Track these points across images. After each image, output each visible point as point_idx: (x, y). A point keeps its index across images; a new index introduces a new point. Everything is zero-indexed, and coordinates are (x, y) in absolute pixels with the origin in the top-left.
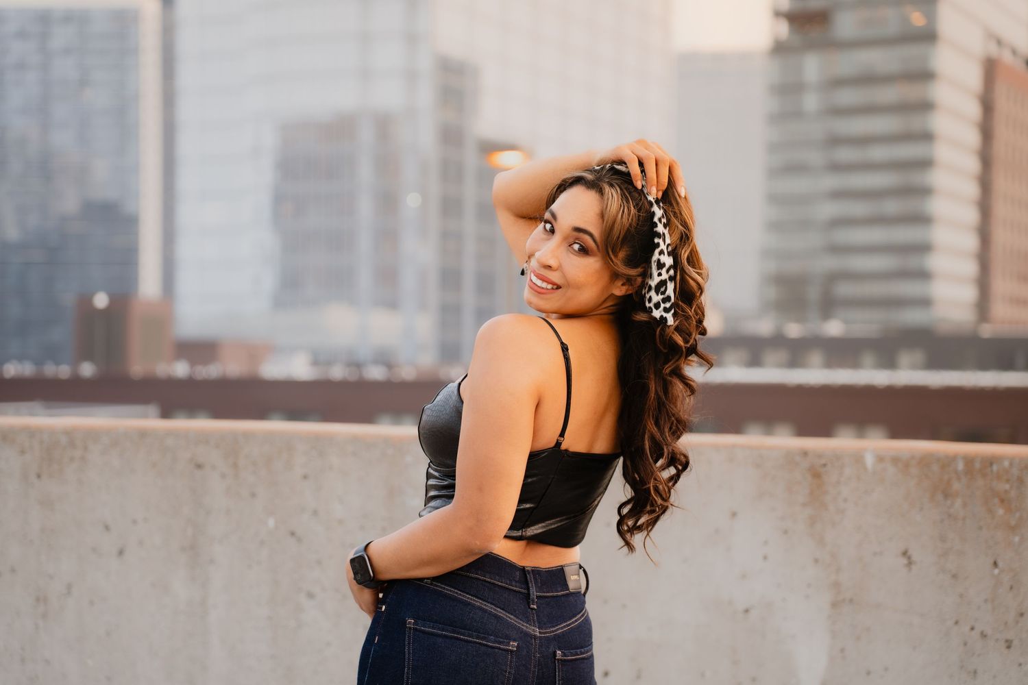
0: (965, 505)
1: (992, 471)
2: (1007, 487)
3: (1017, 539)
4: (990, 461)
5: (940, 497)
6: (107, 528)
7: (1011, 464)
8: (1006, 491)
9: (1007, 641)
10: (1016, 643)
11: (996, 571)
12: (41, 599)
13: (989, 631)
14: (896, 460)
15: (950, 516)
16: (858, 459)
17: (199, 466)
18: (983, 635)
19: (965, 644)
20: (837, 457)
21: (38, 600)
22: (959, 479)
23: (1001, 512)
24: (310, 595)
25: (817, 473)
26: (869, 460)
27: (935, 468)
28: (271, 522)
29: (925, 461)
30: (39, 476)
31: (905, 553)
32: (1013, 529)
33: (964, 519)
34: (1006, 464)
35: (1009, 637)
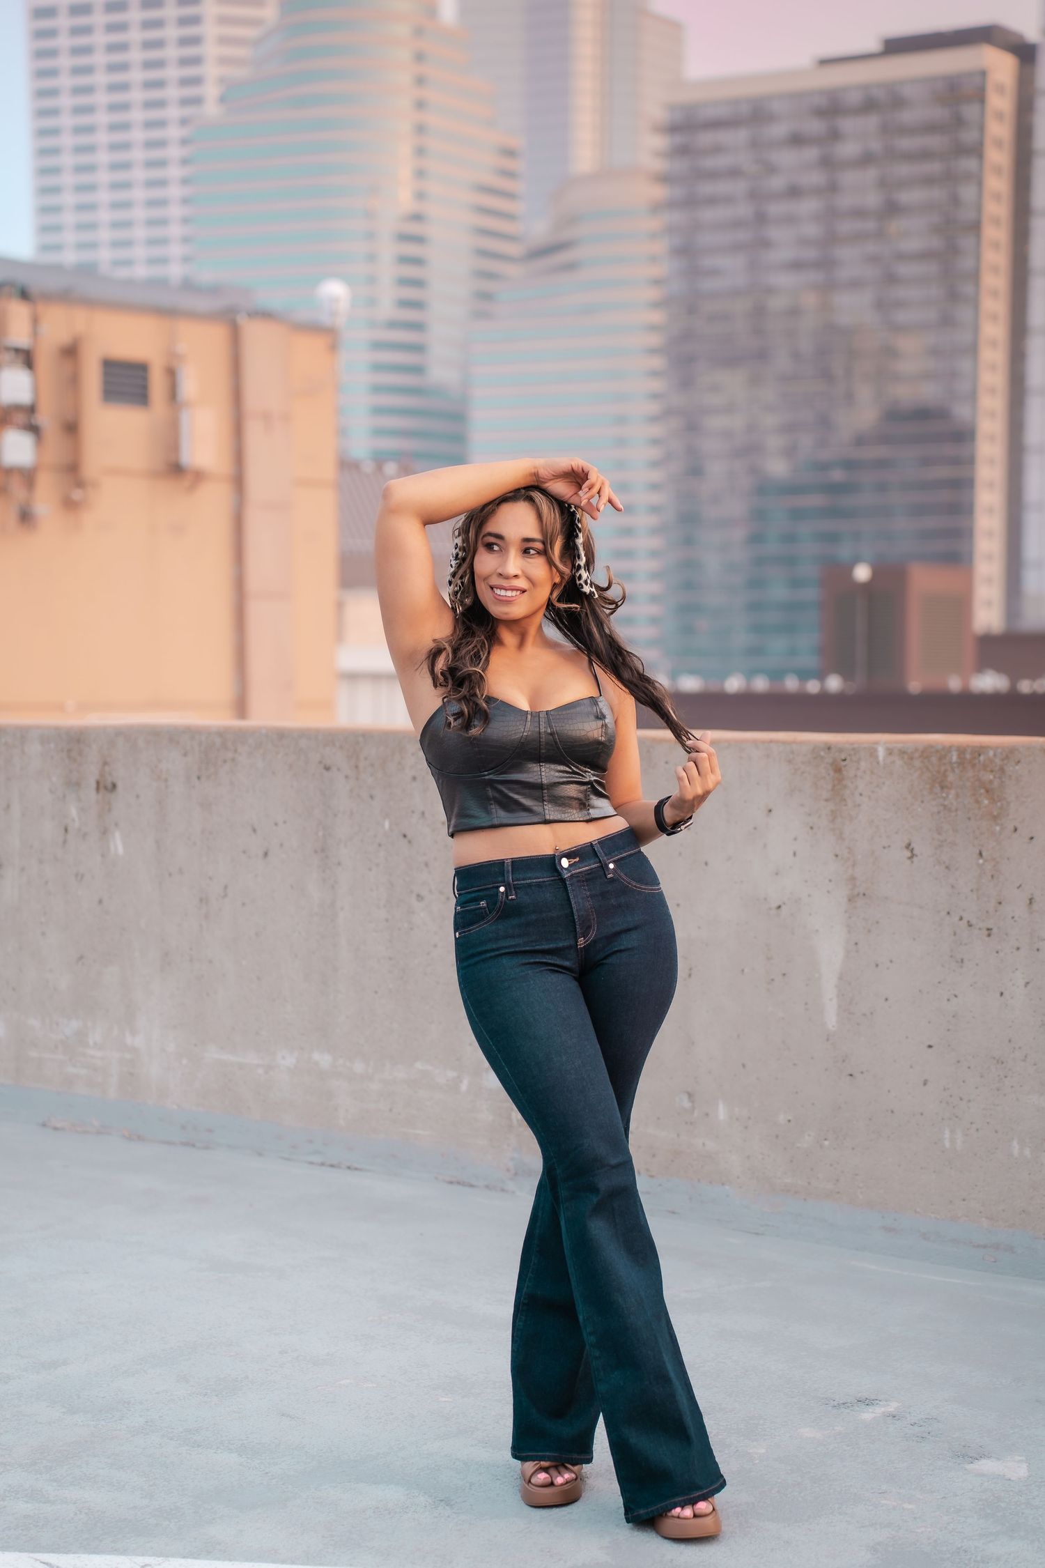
0: (957, 796)
1: (979, 761)
2: (991, 777)
3: (998, 828)
4: (979, 750)
5: (937, 789)
6: (254, 830)
7: (995, 755)
8: (991, 782)
9: (988, 929)
10: (995, 931)
11: (981, 861)
12: (203, 900)
13: (973, 921)
14: (902, 752)
15: (945, 806)
16: (872, 752)
17: (327, 769)
18: (970, 925)
19: (955, 934)
20: (855, 750)
21: (201, 900)
22: (953, 771)
23: (986, 802)
24: (420, 897)
25: (838, 767)
26: (881, 752)
27: (934, 759)
28: (387, 825)
29: (926, 753)
30: (199, 778)
31: (908, 846)
32: (995, 818)
33: (956, 810)
34: (991, 753)
35: (990, 927)
